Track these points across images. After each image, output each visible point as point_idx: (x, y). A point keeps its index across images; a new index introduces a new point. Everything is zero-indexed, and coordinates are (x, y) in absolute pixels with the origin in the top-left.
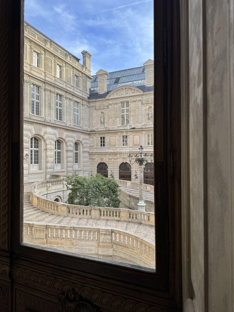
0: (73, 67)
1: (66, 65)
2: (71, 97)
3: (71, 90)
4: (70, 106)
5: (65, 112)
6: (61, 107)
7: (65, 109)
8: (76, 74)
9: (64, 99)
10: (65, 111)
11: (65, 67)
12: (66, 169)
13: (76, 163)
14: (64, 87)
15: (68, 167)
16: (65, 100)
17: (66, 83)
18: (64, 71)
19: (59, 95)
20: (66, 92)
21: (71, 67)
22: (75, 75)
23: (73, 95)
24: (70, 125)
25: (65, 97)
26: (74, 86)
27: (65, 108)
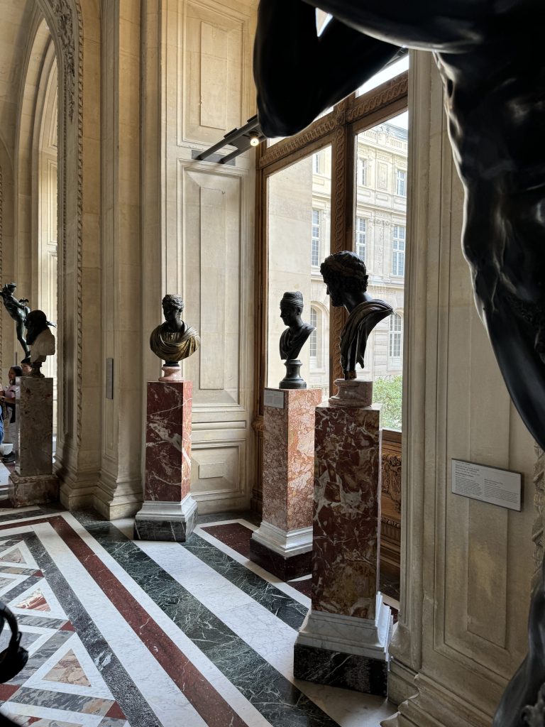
0: (393, 155)
1: (376, 155)
2: (386, 219)
3: (388, 204)
4: (383, 236)
5: (372, 252)
6: (364, 243)
7: (372, 245)
8: (400, 168)
9: (371, 224)
10: (372, 249)
11: (374, 160)
12: (371, 368)
13: (395, 355)
14: (370, 202)
15: (374, 364)
16: (373, 227)
17: (375, 191)
18: (373, 168)
19: (361, 219)
20: (375, 210)
21: (389, 157)
22: (399, 170)
23: (391, 214)
24: (382, 277)
25: (372, 220)
26: (395, 194)
27: (372, 243)
